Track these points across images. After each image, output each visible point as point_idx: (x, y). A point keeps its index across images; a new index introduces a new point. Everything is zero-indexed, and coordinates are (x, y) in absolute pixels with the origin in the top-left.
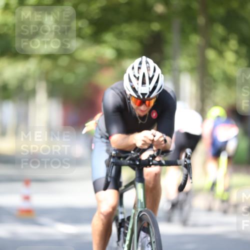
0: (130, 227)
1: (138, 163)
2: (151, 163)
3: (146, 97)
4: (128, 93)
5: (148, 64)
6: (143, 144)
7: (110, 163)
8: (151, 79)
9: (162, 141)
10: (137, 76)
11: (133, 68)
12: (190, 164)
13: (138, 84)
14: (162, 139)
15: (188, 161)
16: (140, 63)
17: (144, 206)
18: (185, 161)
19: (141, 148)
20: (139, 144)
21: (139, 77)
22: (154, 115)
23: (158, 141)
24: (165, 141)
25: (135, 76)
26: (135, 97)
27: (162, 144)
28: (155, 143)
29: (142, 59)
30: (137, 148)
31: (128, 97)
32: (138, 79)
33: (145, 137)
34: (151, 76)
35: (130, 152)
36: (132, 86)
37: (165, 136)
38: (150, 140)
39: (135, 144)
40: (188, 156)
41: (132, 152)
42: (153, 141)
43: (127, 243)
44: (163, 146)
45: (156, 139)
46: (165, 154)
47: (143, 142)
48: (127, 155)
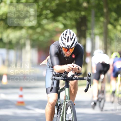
0: (63, 108)
1: (66, 79)
2: (72, 79)
3: (69, 47)
4: (61, 46)
5: (70, 33)
6: (68, 70)
7: (53, 78)
8: (71, 39)
9: (77, 68)
10: (65, 38)
11: (63, 34)
12: (90, 79)
13: (65, 41)
14: (77, 67)
15: (89, 78)
16: (67, 32)
17: (69, 99)
18: (88, 78)
20: (66, 70)
21: (66, 38)
22: (73, 56)
23: (75, 68)
24: (79, 68)
25: (64, 38)
26: (64, 48)
27: (77, 70)
28: (74, 70)
29: (67, 30)
30: (65, 71)
31: (61, 48)
32: (66, 39)
33: (69, 67)
34: (71, 38)
36: (63, 43)
37: (78, 66)
38: (72, 68)
39: (65, 70)
40: (89, 75)
41: (63, 74)
42: (73, 68)
43: (61, 116)
44: (78, 71)
45: (74, 68)
47: (68, 69)
48: (61, 75)
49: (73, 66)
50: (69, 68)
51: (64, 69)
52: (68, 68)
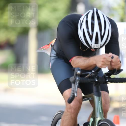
1: (97, 80)
2: (107, 80)
6: (102, 65)
8: (102, 37)
17: (102, 116)
20: (99, 65)
35: (91, 71)
39: (96, 65)
41: (93, 71)
42: (111, 62)
46: (117, 72)
48: (87, 73)
49: (111, 58)
50: (105, 60)
51: (94, 63)
52: (103, 62)
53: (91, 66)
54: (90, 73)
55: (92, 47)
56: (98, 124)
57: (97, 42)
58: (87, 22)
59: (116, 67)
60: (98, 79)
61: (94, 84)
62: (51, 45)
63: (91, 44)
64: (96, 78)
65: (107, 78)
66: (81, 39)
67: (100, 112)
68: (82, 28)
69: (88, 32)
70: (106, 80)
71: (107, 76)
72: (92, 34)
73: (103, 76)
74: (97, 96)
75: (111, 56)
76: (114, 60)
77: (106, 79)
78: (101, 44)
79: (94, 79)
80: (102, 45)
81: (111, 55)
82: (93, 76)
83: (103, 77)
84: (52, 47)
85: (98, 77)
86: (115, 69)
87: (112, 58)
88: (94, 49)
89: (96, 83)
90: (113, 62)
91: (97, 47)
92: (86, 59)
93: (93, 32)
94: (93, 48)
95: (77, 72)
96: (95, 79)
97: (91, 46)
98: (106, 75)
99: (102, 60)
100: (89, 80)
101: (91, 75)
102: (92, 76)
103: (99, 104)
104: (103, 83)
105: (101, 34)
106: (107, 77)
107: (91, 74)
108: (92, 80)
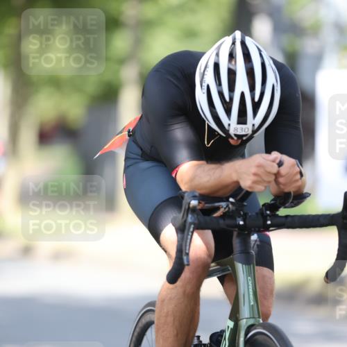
1: (241, 223)
2: (269, 222)
6: (255, 182)
8: (256, 106)
9: (296, 174)
14: (296, 170)
19: (249, 190)
20: (246, 183)
24: (301, 173)
33: (259, 166)
34: (257, 99)
35: (228, 200)
38: (269, 173)
39: (237, 183)
41: (231, 200)
42: (277, 175)
44: (299, 184)
46: (295, 202)
48: (217, 204)
49: (276, 166)
50: (260, 171)
51: (235, 178)
52: (255, 174)
53: (226, 186)
54: (224, 204)
55: (232, 132)
56: (246, 334)
57: (242, 119)
58: (217, 66)
59: (291, 189)
60: (244, 221)
61: (235, 234)
62: (129, 132)
63: (229, 125)
64: (239, 217)
65: (268, 217)
66: (203, 111)
67: (252, 303)
68: (203, 84)
69: (221, 94)
70: (267, 220)
71: (268, 212)
72: (231, 99)
73: (257, 211)
74: (243, 264)
75: (278, 161)
76: (283, 170)
77: (265, 218)
78: (253, 125)
79: (235, 219)
80: (256, 127)
81: (276, 158)
82: (233, 211)
83: (257, 214)
84: (129, 136)
85: (245, 214)
86: (289, 194)
87: (280, 164)
88: (235, 138)
89: (239, 229)
90: (282, 176)
91: (243, 133)
92: (213, 169)
93: (231, 94)
94: (233, 136)
95: (189, 204)
96: (238, 219)
97: (228, 131)
98: (267, 210)
99: (254, 170)
100: (221, 222)
101: (227, 209)
102: (228, 211)
103: (248, 283)
104: (257, 229)
105: (253, 99)
106: (268, 215)
107: (227, 206)
108: (229, 222)
